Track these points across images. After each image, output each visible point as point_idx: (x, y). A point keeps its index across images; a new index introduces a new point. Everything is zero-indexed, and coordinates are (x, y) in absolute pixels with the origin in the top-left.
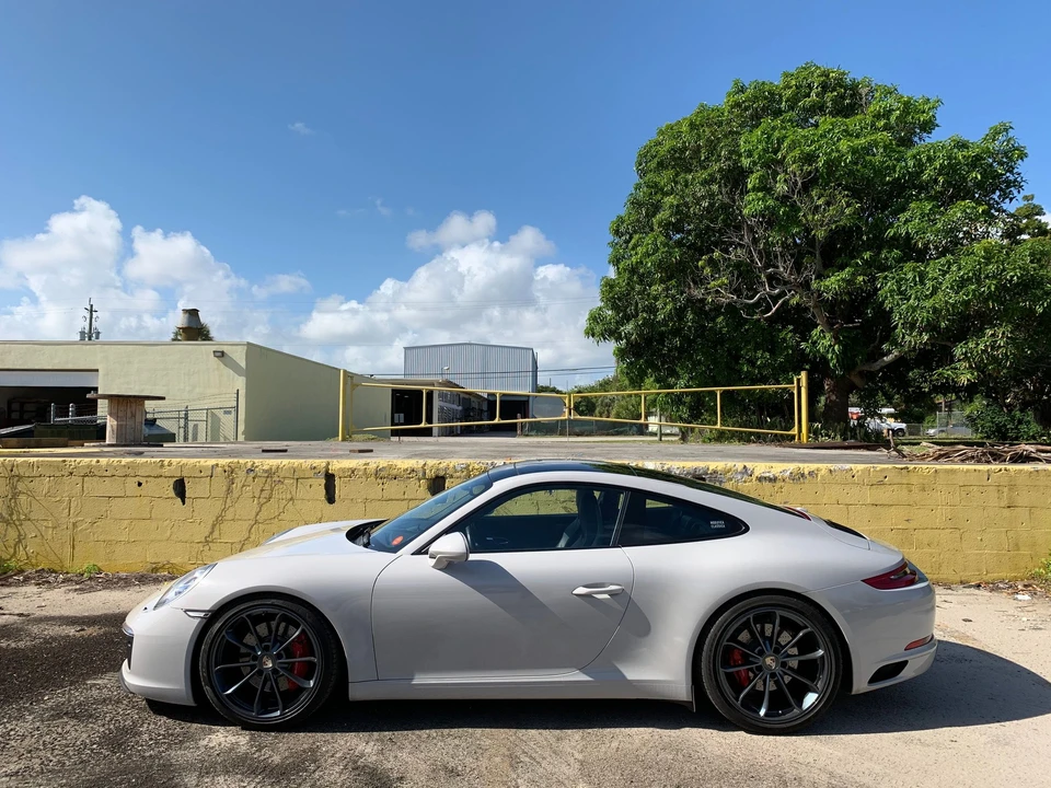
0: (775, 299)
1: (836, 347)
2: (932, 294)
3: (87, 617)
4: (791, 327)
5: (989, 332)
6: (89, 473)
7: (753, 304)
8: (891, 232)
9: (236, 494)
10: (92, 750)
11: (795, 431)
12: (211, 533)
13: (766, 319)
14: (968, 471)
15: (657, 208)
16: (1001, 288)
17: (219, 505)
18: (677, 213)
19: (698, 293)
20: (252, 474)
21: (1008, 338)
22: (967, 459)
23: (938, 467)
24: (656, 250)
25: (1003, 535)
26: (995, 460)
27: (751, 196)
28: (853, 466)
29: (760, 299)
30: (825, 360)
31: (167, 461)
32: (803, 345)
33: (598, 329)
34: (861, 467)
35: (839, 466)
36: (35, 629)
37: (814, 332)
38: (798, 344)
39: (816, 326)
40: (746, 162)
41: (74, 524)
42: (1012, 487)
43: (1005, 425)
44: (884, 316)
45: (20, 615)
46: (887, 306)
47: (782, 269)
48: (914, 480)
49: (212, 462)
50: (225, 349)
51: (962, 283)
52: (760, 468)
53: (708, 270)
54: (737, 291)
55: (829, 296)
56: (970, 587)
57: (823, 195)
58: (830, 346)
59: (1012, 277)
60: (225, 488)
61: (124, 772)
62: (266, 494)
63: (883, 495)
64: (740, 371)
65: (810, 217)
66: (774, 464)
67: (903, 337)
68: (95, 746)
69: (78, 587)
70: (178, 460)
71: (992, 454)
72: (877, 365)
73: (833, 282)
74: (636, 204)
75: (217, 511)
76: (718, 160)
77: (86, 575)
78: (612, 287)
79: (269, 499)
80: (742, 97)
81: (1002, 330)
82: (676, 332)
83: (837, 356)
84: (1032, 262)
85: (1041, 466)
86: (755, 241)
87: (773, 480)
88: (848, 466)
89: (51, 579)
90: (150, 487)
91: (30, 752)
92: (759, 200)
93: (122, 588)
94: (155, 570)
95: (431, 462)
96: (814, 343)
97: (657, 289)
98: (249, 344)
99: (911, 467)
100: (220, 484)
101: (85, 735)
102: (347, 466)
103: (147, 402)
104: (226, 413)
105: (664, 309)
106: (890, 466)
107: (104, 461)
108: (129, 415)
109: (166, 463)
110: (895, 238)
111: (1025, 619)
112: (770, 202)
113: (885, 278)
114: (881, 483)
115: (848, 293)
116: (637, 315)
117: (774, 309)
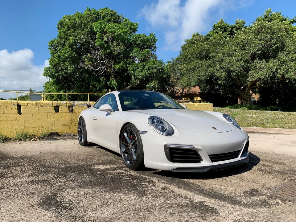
0: (103, 70)
1: (117, 84)
2: (141, 71)
5: (154, 82)
7: (98, 70)
13: (100, 75)
15: (67, 39)
19: (83, 66)
21: (157, 83)
24: (68, 52)
27: (97, 40)
32: (108, 83)
33: (49, 73)
37: (111, 80)
39: (112, 78)
40: (95, 30)
46: (131, 73)
47: (105, 62)
51: (148, 69)
53: (86, 60)
54: (93, 66)
55: (117, 70)
57: (117, 43)
58: (115, 83)
67: (133, 82)
72: (126, 89)
73: (118, 66)
74: (60, 37)
76: (87, 29)
80: (90, 12)
83: (117, 86)
92: (99, 41)
96: (111, 82)
102: (25, 103)
105: (71, 69)
112: (103, 42)
115: (121, 70)
116: (62, 70)
117: (102, 72)
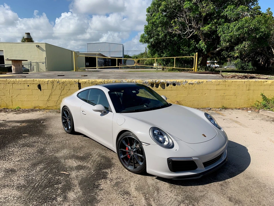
0: (191, 33)
1: (205, 46)
2: (231, 32)
3: (21, 121)
4: (194, 40)
5: (244, 43)
6: (14, 83)
7: (185, 34)
8: (222, 14)
9: (54, 88)
10: (36, 154)
11: (193, 68)
12: (49, 98)
13: (188, 38)
14: (240, 81)
15: (160, 5)
16: (249, 30)
17: (50, 91)
18: (165, 7)
19: (170, 30)
20: (59, 83)
21: (248, 45)
22: (239, 78)
23: (233, 80)
24: (160, 18)
25: (246, 97)
26: (246, 78)
27: (186, 3)
28: (212, 80)
29: (187, 33)
30: (202, 50)
31: (35, 79)
32: (197, 45)
33: (143, 40)
34: (214, 80)
35: (209, 80)
36: (9, 124)
37: (200, 42)
38: (196, 45)
39: (201, 40)
41: (12, 96)
42: (250, 85)
43: (244, 66)
44: (218, 38)
45: (3, 120)
46: (220, 35)
47: (193, 24)
48: (227, 83)
49: (47, 80)
50: (39, 45)
51: (239, 29)
52: (190, 81)
53: (173, 24)
54: (181, 30)
55: (205, 32)
56: (237, 109)
57: (206, 3)
58: (204, 46)
59: (252, 27)
60: (52, 87)
61: (46, 159)
62: (62, 88)
63: (219, 87)
64: (180, 53)
65: (202, 10)
66: (193, 80)
67: (223, 44)
68: (36, 153)
69: (15, 113)
70: (38, 79)
71: (245, 77)
72: (215, 51)
73: (206, 28)
74: (154, 4)
75: (50, 93)
77: (17, 109)
78: (147, 28)
79: (63, 89)
81: (247, 42)
82: (164, 41)
83: (205, 48)
84: (258, 23)
85: (257, 80)
86: (186, 16)
87: (192, 84)
88: (211, 80)
89: (8, 111)
90: (31, 87)
91: (20, 155)
92: (188, 4)
93: (28, 113)
94: (35, 108)
95: (106, 80)
96: (200, 45)
97: (159, 29)
98: (46, 43)
99: (226, 80)
100: (50, 86)
101: (33, 151)
102: (84, 81)
103: (23, 62)
104: (43, 63)
105: (161, 35)
106: (221, 80)
107: (17, 79)
108: (18, 65)
109: (35, 80)
110: (223, 16)
111: (250, 117)
112: (192, 5)
113: (219, 27)
114: (219, 84)
115: (210, 31)
116: (154, 36)
117: (190, 35)
